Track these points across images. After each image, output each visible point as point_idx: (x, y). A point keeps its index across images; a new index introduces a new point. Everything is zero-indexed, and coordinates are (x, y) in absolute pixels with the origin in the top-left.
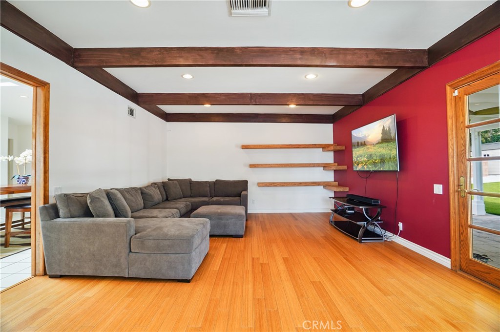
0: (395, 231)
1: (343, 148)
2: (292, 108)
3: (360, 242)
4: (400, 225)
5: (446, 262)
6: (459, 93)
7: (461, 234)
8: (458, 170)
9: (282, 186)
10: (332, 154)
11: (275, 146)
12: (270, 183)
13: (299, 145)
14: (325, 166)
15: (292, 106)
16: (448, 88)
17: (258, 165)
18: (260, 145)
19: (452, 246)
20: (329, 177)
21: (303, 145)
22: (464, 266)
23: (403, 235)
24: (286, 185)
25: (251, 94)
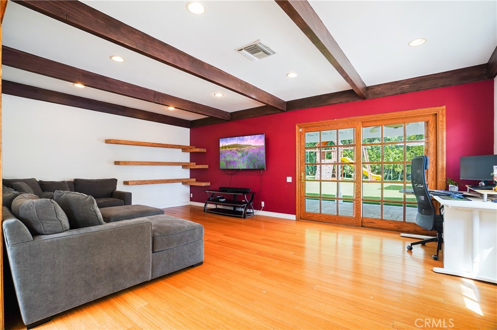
0: (259, 208)
1: (204, 150)
2: (171, 110)
3: (244, 218)
4: (263, 203)
5: (293, 217)
6: (302, 130)
7: (301, 201)
8: (300, 169)
9: (153, 183)
10: (188, 154)
11: (147, 144)
12: (141, 181)
13: (167, 145)
14: (184, 166)
15: (171, 108)
16: (297, 127)
17: (129, 162)
18: (131, 142)
19: (297, 208)
20: (186, 174)
21: (170, 145)
22: (302, 217)
23: (265, 209)
24: (155, 182)
25: (155, 92)
